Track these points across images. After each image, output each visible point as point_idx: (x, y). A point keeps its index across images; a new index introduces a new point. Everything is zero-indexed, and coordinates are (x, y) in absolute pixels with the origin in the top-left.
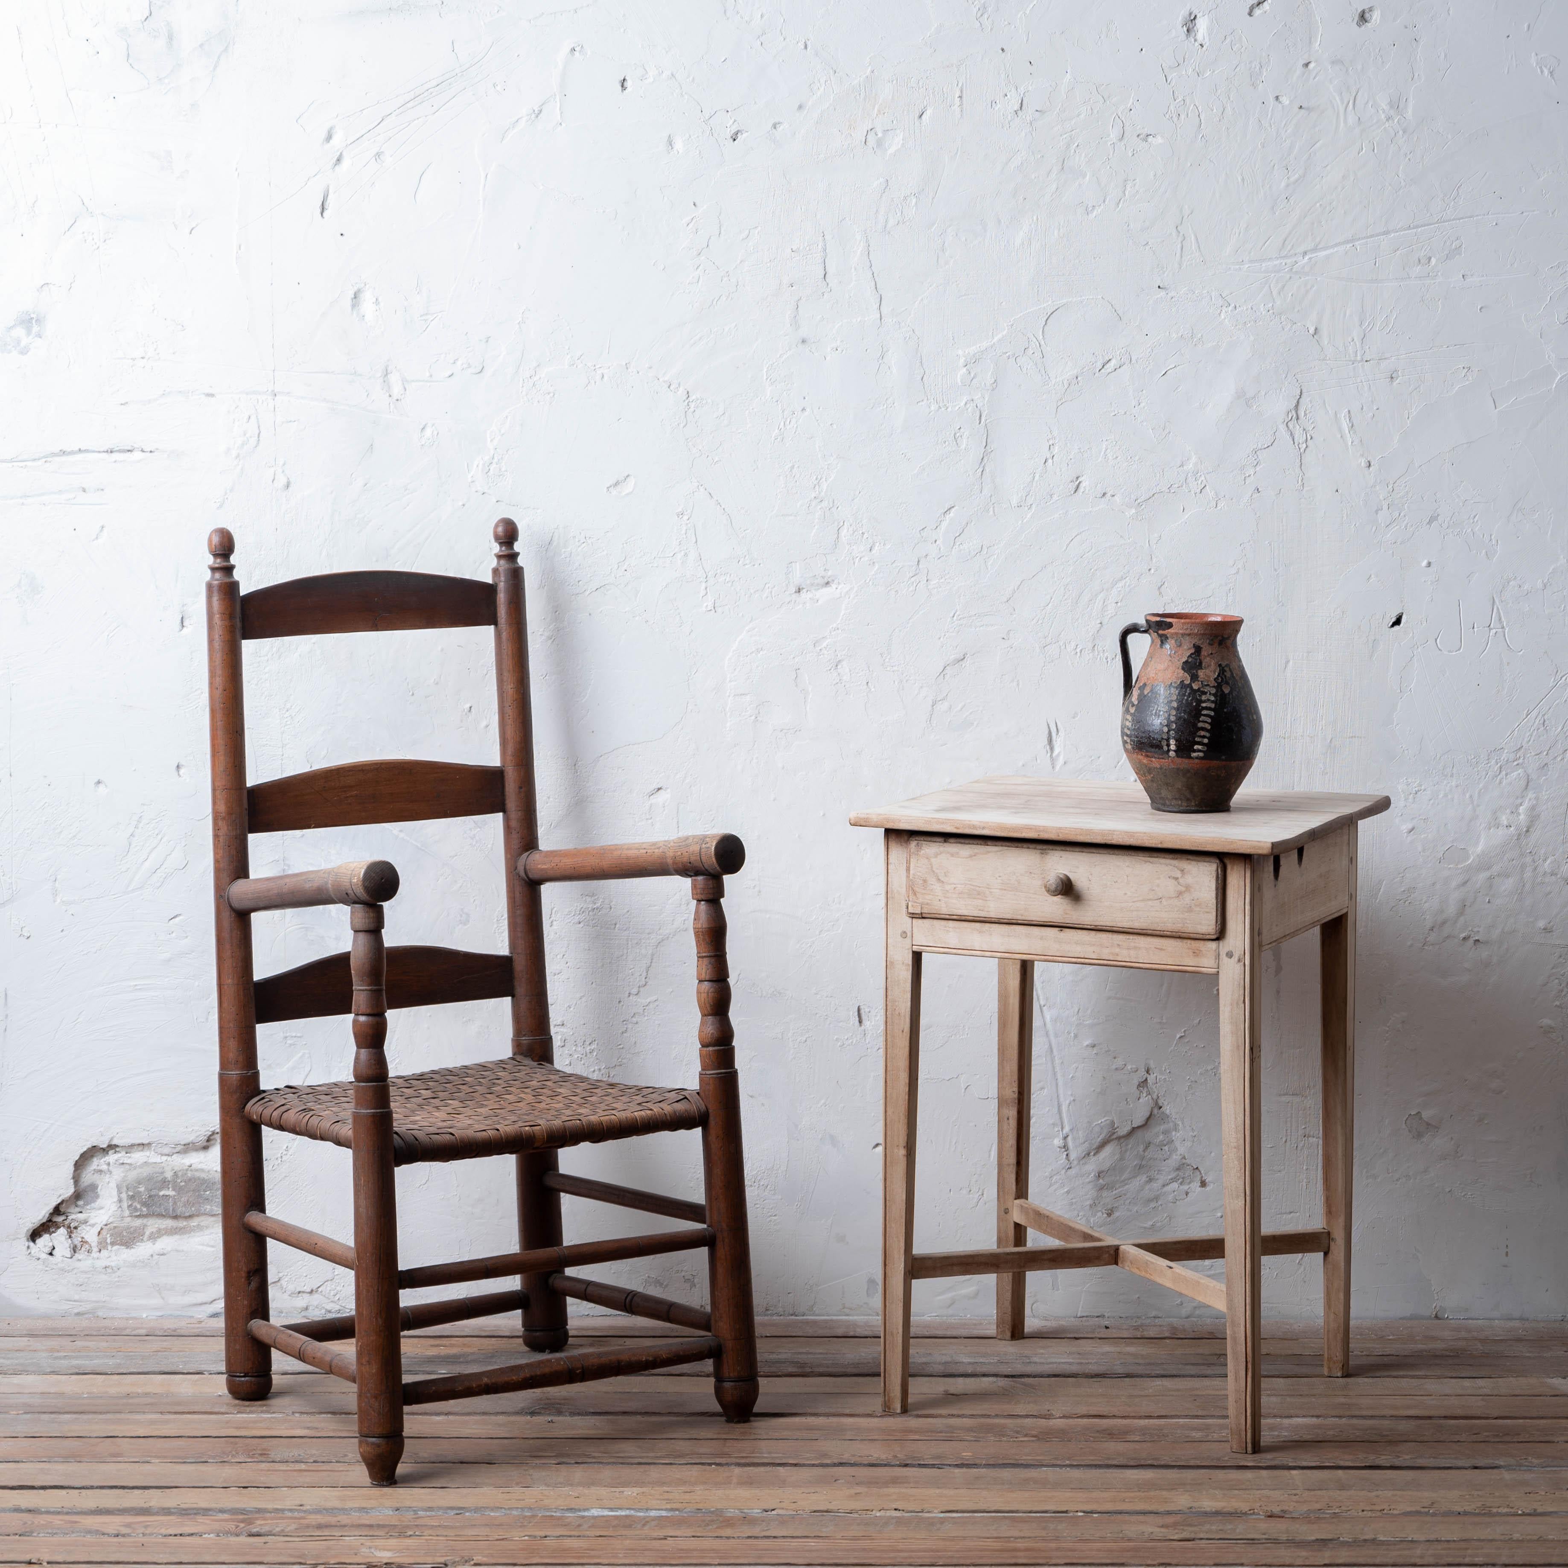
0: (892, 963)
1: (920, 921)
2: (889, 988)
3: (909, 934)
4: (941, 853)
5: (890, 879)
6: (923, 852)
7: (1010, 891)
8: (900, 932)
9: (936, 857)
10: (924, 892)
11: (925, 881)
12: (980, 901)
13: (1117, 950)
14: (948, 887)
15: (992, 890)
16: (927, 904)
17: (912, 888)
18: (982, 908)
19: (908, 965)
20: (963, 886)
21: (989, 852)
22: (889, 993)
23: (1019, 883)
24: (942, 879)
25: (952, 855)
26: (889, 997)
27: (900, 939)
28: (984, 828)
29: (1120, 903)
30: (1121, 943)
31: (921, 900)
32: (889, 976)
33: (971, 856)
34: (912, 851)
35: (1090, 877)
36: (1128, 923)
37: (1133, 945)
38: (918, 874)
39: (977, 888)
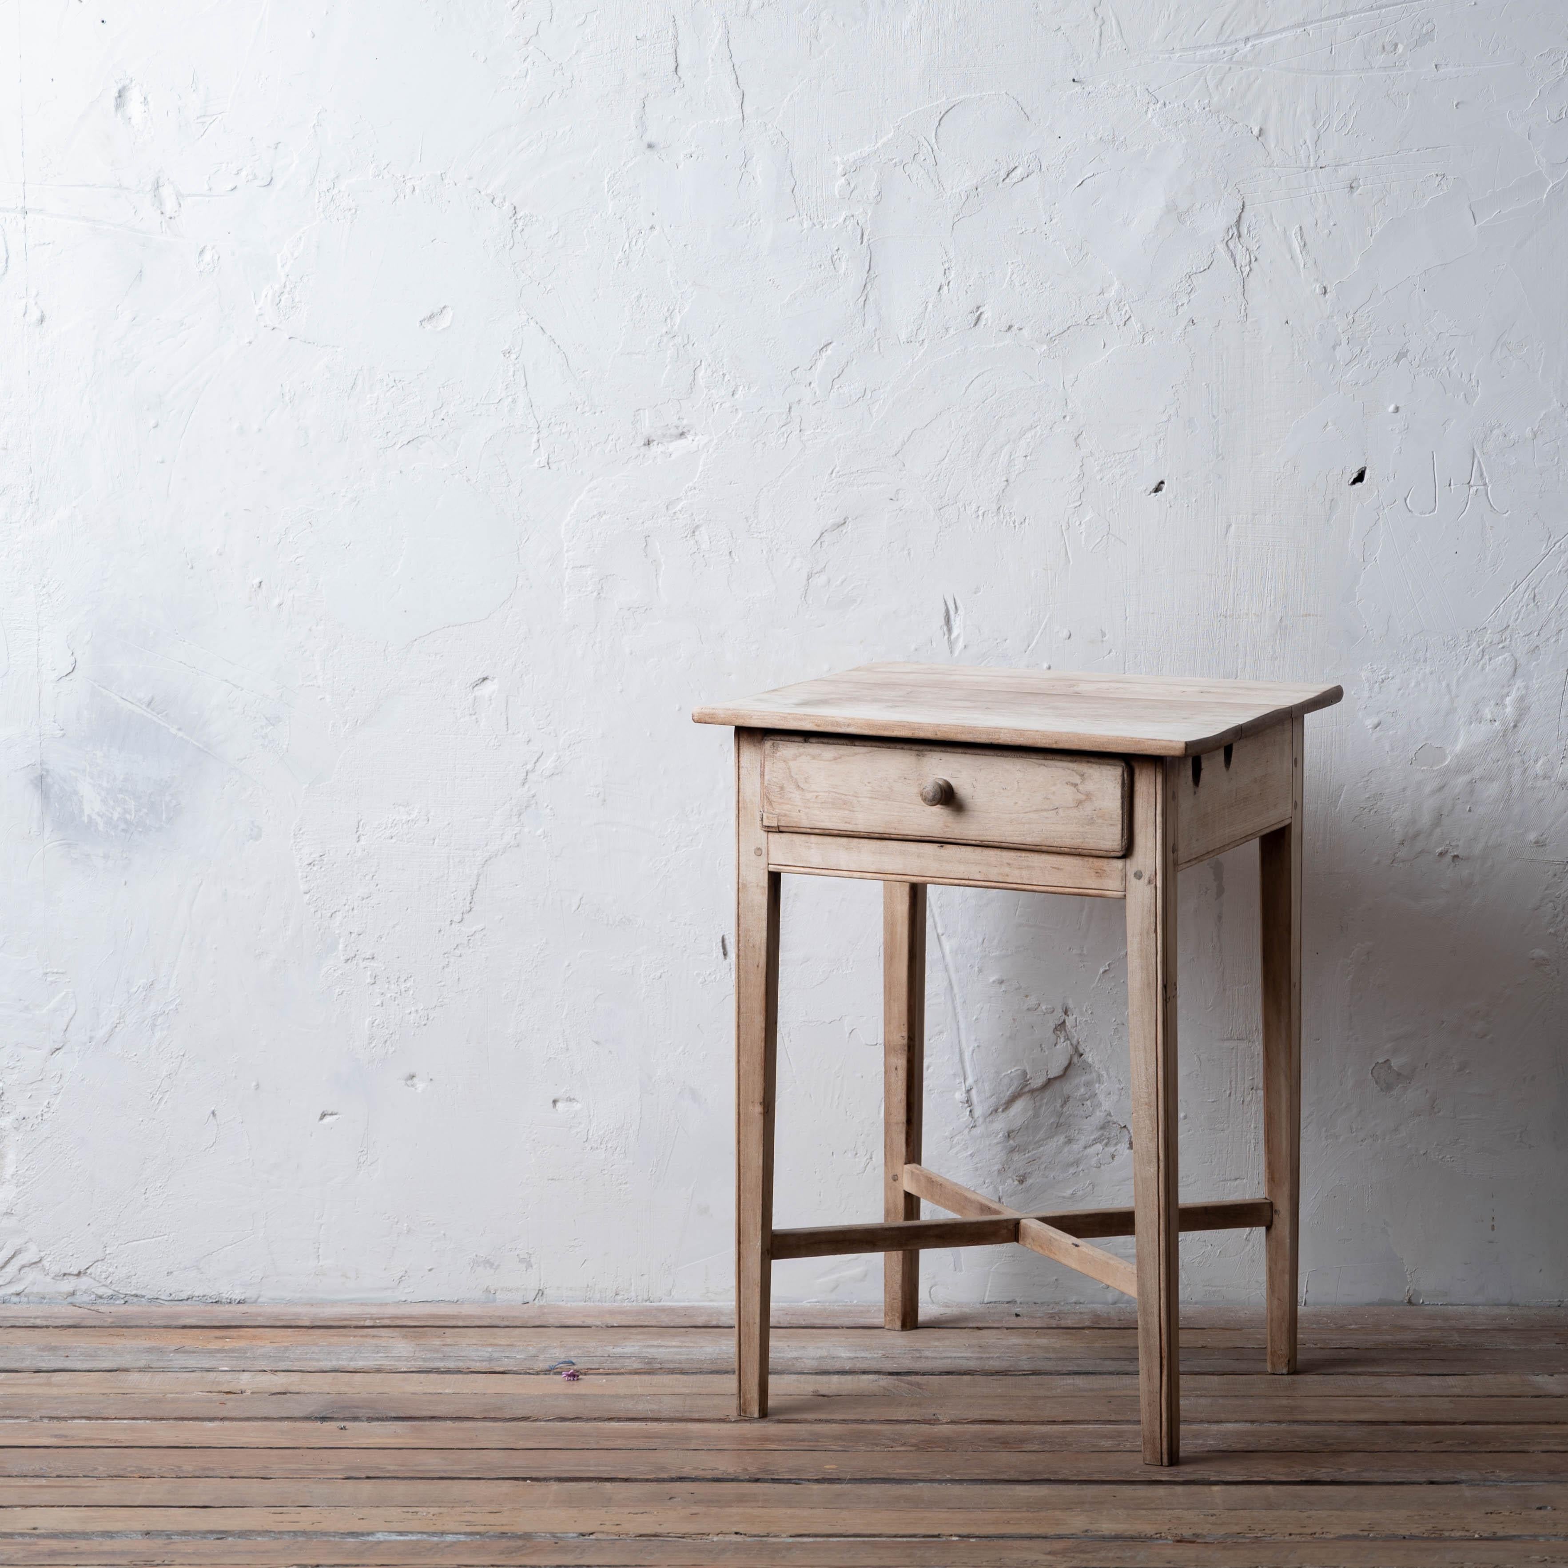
0: (745, 885)
1: (777, 836)
2: (742, 915)
3: (764, 851)
4: (801, 755)
5: (741, 787)
6: (779, 754)
7: (883, 800)
8: (753, 848)
9: (795, 760)
10: (781, 801)
11: (782, 788)
12: (847, 812)
13: (1007, 870)
14: (809, 796)
15: (860, 799)
16: (785, 815)
17: (767, 797)
18: (848, 820)
19: (764, 887)
20: (827, 794)
21: (856, 754)
22: (742, 921)
23: (892, 790)
24: (802, 786)
25: (814, 758)
26: (742, 926)
27: (753, 857)
28: (849, 725)
29: (1010, 813)
30: (1011, 862)
31: (777, 811)
32: (741, 901)
33: (835, 759)
34: (767, 752)
35: (974, 783)
36: (1020, 838)
37: (1025, 863)
38: (774, 779)
39: (843, 797)
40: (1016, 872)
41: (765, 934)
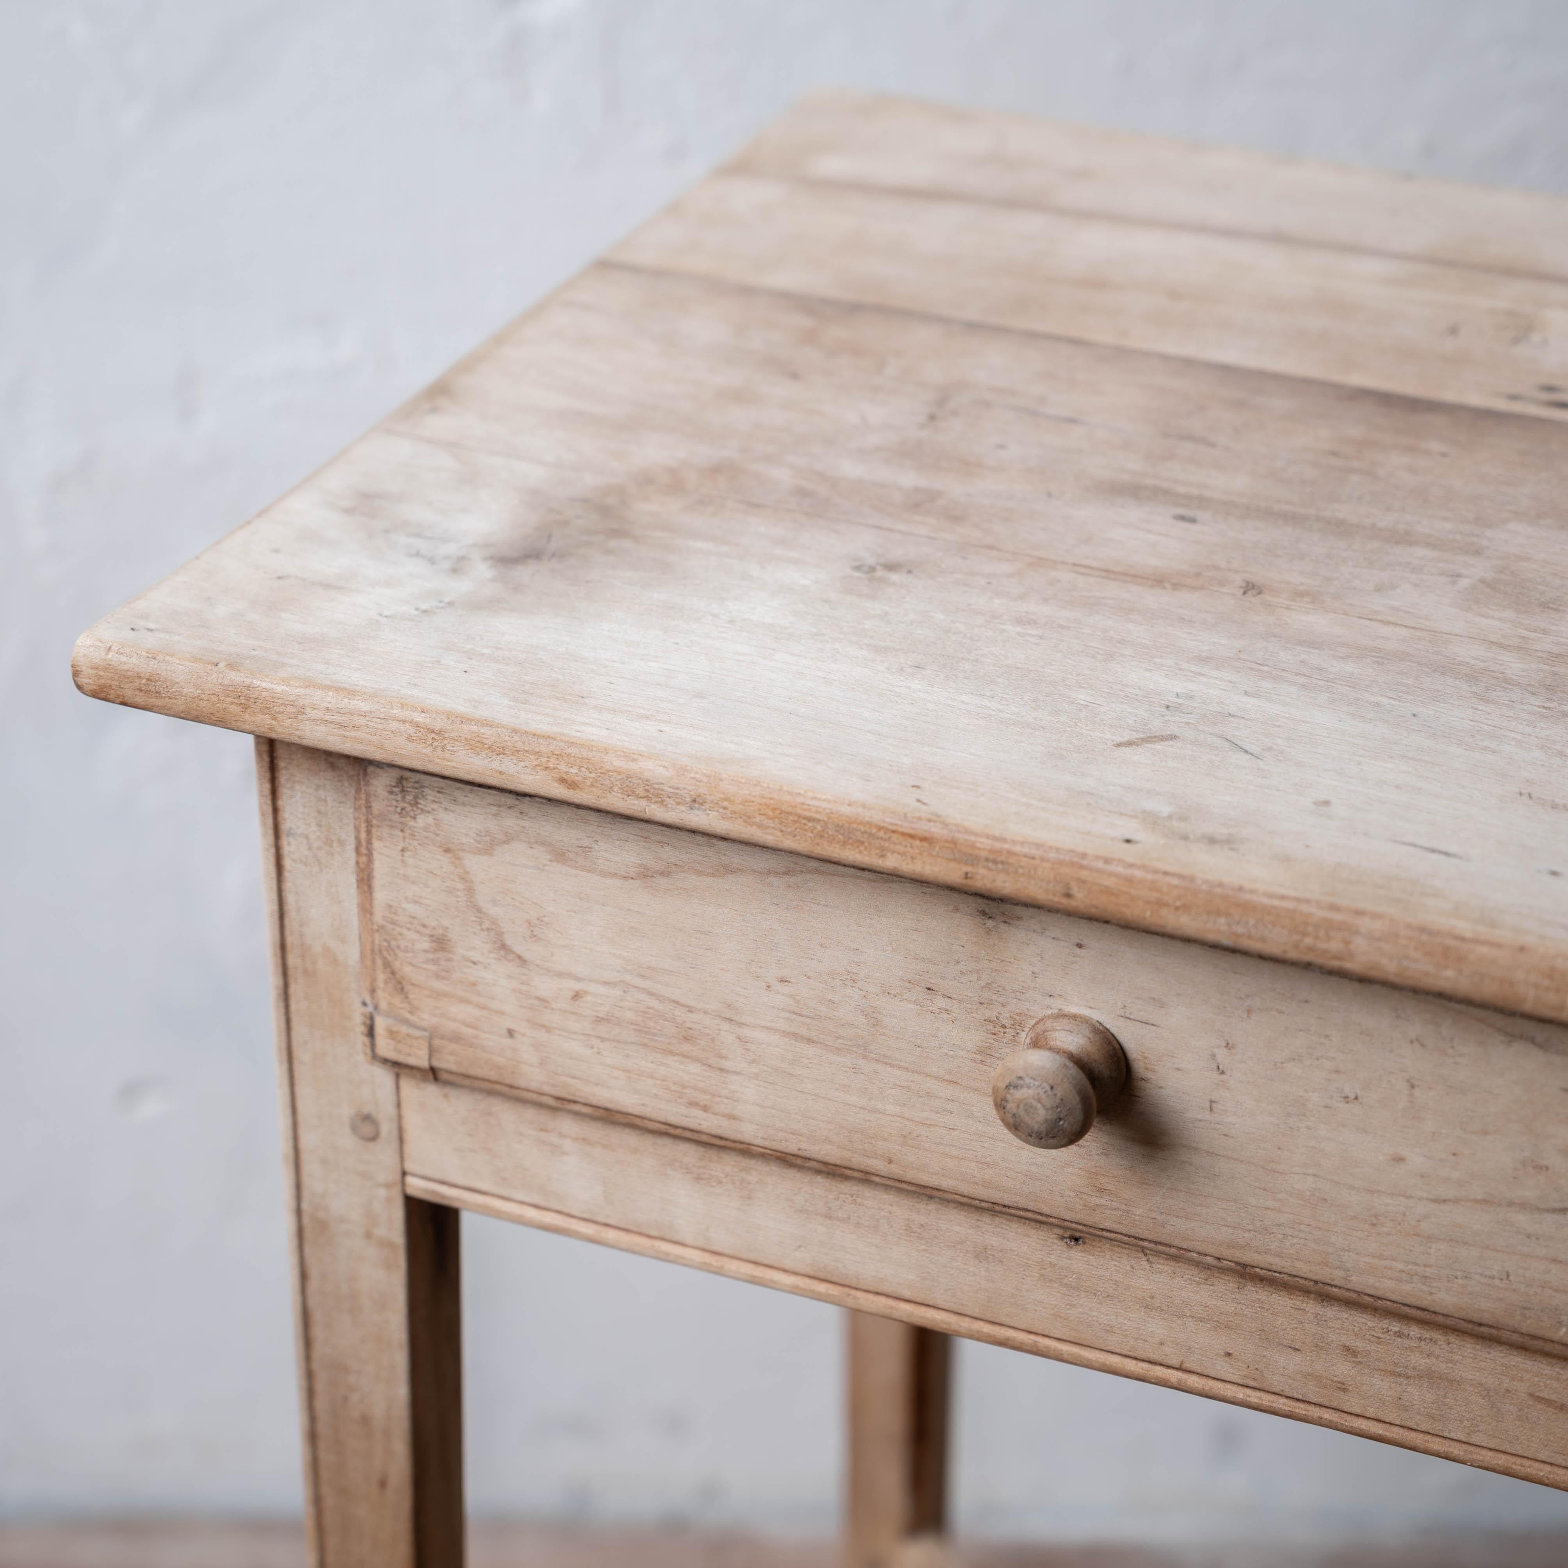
0: (322, 1226)
1: (432, 1090)
2: (317, 1317)
3: (387, 1128)
4: (508, 839)
5: (290, 899)
6: (422, 820)
7: (838, 1050)
8: (347, 1112)
9: (488, 851)
10: (438, 985)
11: (441, 943)
12: (694, 1068)
13: (1343, 1369)
14: (545, 986)
15: (746, 1032)
16: (457, 1038)
17: (387, 964)
18: (704, 1099)
19: (390, 1245)
20: (616, 992)
21: (731, 871)
22: (318, 1333)
23: (876, 1023)
24: (519, 949)
25: (560, 856)
26: (319, 1350)
27: (348, 1141)
28: (696, 802)
29: (1371, 1192)
30: (1359, 1344)
31: (426, 1018)
32: (314, 1272)
33: (645, 874)
34: (377, 807)
35: (1222, 1055)
36: (1407, 1287)
37: (1418, 1360)
38: (411, 908)
39: (678, 1012)
40: (1381, 1385)
41: (402, 1391)
